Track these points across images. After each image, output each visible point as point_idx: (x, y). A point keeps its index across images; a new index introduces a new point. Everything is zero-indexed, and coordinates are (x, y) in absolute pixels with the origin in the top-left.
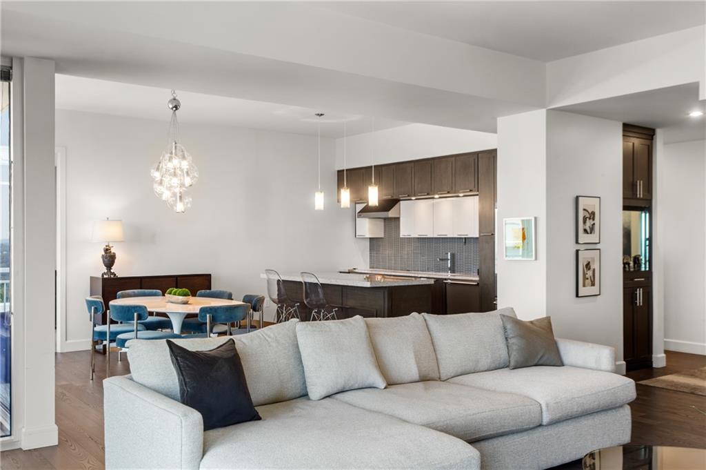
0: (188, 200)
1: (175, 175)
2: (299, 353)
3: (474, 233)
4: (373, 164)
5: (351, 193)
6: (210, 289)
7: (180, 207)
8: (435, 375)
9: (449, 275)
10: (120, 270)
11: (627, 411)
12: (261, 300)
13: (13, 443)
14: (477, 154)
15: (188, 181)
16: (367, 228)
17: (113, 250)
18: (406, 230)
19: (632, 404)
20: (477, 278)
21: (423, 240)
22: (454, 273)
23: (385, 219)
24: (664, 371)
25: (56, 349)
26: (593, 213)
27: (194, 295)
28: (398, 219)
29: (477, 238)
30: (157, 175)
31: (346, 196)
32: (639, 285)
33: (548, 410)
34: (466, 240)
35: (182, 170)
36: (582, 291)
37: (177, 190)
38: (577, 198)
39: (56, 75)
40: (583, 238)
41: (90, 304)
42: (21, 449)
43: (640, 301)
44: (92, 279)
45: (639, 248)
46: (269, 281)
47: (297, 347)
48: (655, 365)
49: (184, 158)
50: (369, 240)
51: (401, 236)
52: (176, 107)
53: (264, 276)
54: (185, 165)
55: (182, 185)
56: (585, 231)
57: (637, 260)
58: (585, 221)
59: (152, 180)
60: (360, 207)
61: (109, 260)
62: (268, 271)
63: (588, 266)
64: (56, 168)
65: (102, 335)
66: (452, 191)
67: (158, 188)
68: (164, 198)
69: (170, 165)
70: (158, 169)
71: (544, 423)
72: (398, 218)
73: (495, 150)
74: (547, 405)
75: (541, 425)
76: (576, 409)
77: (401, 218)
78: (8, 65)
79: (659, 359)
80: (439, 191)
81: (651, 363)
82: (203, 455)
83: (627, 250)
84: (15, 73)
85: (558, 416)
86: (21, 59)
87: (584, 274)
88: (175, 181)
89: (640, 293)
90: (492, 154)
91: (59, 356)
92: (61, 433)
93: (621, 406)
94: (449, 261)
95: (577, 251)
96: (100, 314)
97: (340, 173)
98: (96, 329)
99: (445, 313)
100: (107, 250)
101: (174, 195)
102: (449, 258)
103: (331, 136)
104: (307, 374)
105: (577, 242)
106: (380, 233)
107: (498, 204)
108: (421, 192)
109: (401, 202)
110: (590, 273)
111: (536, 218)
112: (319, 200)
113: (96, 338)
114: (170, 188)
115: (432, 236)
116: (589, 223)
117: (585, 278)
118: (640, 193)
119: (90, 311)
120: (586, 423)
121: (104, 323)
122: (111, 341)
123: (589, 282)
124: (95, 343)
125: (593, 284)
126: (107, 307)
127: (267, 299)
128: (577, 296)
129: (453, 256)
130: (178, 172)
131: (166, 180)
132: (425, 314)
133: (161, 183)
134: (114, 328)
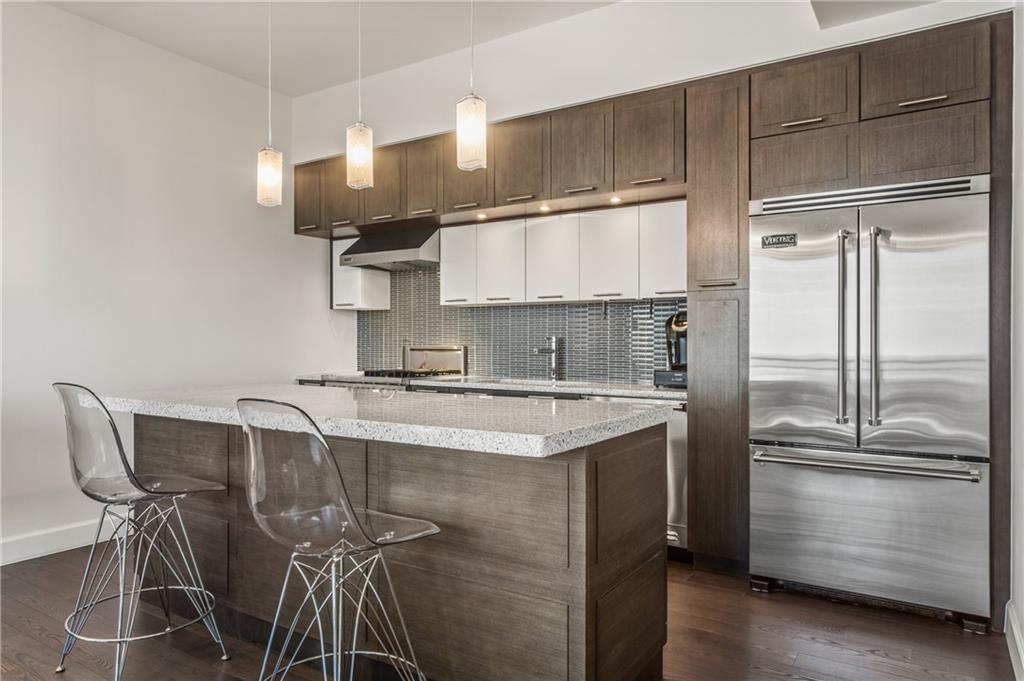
16: (360, 288)
22: (560, 379)
28: (435, 265)
50: (356, 315)
51: (443, 303)
72: (437, 264)
77: (441, 265)
94: (554, 355)
102: (554, 347)
106: (381, 302)
109: (442, 229)
115: (521, 300)
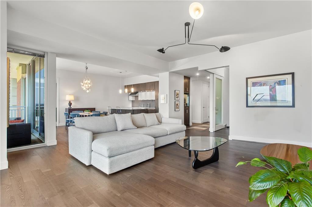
0: (90, 90)
1: (87, 84)
2: (115, 121)
3: (154, 99)
4: (132, 84)
5: (128, 90)
6: (95, 110)
7: (88, 91)
8: (146, 126)
9: (149, 108)
10: (73, 107)
11: (185, 132)
12: (107, 113)
13: (45, 144)
14: (155, 82)
15: (90, 86)
16: (131, 98)
17: (71, 102)
18: (140, 99)
19: (185, 131)
20: (155, 108)
21: (143, 101)
23: (135, 96)
24: (192, 126)
25: (56, 125)
26: (178, 94)
27: (91, 112)
28: (138, 96)
29: (155, 100)
30: (82, 84)
31: (126, 90)
32: (187, 109)
33: (169, 132)
34: (152, 100)
35: (88, 83)
36: (176, 110)
37: (87, 87)
38: (175, 91)
39: (57, 58)
40: (176, 99)
41: (65, 114)
42: (47, 146)
43: (187, 112)
44: (66, 109)
45: (187, 102)
46: (109, 109)
47: (115, 119)
48: (190, 125)
49: (89, 80)
50: (132, 101)
52: (87, 68)
53: (108, 108)
54: (89, 82)
55: (88, 86)
56: (177, 97)
57: (187, 104)
58: (177, 95)
59: (81, 85)
60: (130, 94)
61: (70, 104)
62: (109, 107)
63: (177, 105)
64: (56, 84)
65: (68, 121)
66: (149, 90)
67: (83, 87)
68: (84, 89)
69: (85, 82)
70: (82, 83)
71: (168, 134)
73: (158, 81)
74: (169, 131)
75: (167, 135)
76: (174, 131)
78: (44, 54)
79: (191, 124)
80: (147, 90)
81: (189, 125)
82: (93, 141)
83: (185, 102)
84: (46, 56)
85: (171, 133)
86: (47, 53)
87: (176, 106)
88: (87, 85)
89: (187, 110)
90: (158, 82)
91: (57, 127)
92: (57, 142)
93: (183, 131)
95: (175, 102)
96: (68, 116)
97: (125, 86)
98: (67, 120)
99: (148, 113)
100: (70, 102)
101: (86, 88)
103: (123, 78)
104: (117, 125)
105: (175, 100)
106: (134, 99)
107: (159, 92)
108: (143, 90)
109: (139, 92)
110: (178, 106)
111: (167, 95)
112: (121, 91)
113: (67, 122)
114: (85, 87)
115: (145, 100)
116: (177, 96)
117: (177, 107)
118: (187, 90)
119: (65, 115)
120: (176, 134)
121: (69, 118)
122: (71, 122)
123: (177, 108)
124: (67, 123)
125: (178, 108)
126: (70, 114)
127: (108, 113)
128: (175, 111)
129: (150, 104)
130: (87, 83)
131: (84, 85)
132: (144, 113)
133: (83, 86)
134: (71, 119)
